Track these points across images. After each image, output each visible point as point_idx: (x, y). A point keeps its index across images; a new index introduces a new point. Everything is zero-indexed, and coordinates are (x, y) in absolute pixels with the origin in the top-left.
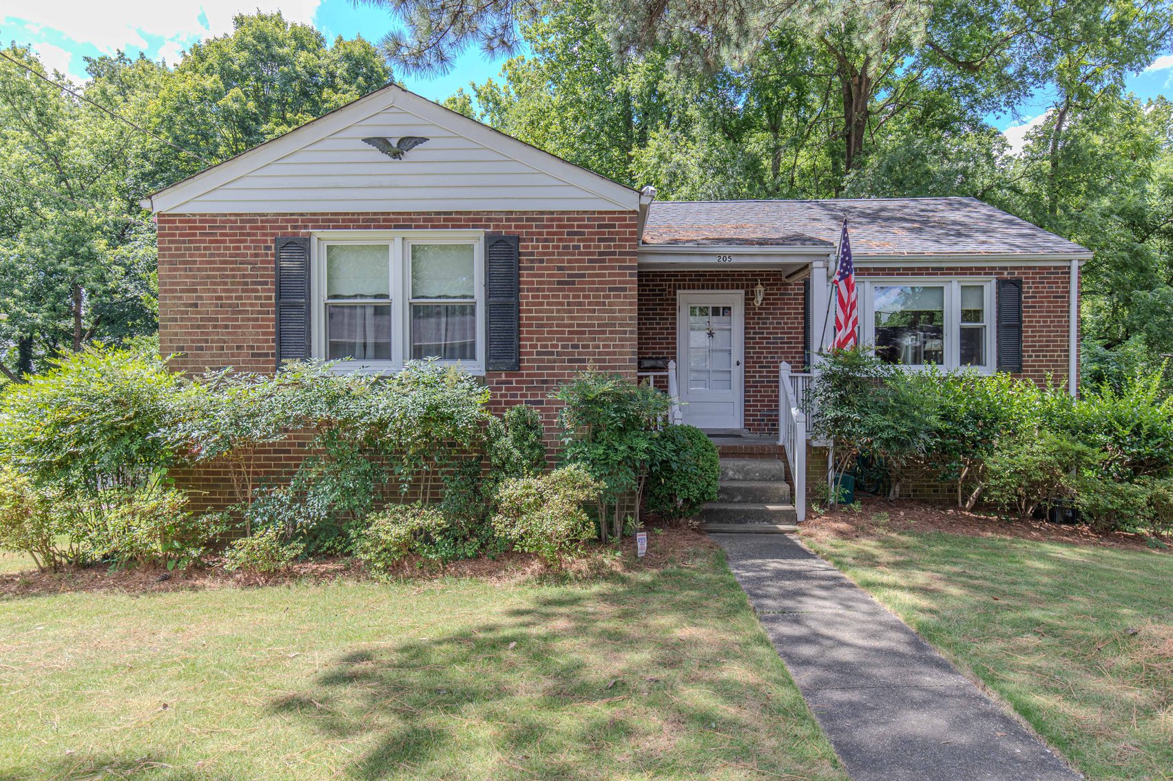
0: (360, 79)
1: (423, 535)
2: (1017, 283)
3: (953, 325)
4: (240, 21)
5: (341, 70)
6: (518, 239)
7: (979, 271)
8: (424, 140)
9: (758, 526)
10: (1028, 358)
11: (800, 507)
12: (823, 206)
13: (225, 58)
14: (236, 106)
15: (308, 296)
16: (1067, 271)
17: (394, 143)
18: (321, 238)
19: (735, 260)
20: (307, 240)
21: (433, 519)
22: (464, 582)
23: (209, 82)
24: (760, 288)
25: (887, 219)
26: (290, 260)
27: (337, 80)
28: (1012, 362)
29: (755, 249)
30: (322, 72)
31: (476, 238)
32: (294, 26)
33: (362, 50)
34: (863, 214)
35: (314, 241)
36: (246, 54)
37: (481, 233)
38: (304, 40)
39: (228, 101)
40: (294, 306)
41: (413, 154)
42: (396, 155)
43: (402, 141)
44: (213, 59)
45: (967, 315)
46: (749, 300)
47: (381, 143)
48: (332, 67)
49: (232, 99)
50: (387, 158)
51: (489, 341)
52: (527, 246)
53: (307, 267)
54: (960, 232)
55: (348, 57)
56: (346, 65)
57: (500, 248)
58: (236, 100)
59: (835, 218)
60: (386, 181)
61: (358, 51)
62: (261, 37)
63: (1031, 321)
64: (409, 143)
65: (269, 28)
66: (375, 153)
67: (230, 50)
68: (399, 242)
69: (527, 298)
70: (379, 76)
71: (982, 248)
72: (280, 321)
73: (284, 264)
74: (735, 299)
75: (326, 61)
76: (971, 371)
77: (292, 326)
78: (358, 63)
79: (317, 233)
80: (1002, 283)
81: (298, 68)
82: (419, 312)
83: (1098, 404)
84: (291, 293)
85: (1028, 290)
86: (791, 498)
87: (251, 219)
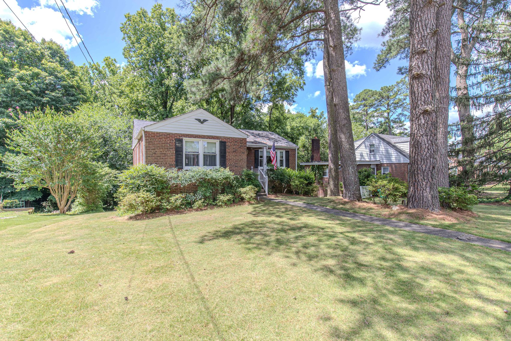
1: (229, 200)
2: (288, 152)
3: (278, 159)
5: (47, 53)
6: (225, 142)
7: (283, 149)
8: (207, 120)
10: (290, 165)
11: (266, 193)
15: (182, 152)
17: (202, 121)
18: (185, 139)
21: (230, 196)
22: (236, 207)
25: (262, 136)
26: (179, 144)
27: (47, 56)
28: (288, 166)
29: (255, 144)
30: (39, 52)
31: (217, 142)
32: (20, 29)
34: (257, 135)
35: (183, 140)
37: (218, 141)
38: (27, 36)
40: (179, 154)
41: (205, 123)
42: (202, 123)
43: (204, 120)
45: (281, 157)
47: (199, 120)
48: (43, 51)
50: (200, 123)
51: (220, 162)
52: (228, 144)
53: (182, 145)
55: (50, 48)
56: (49, 51)
57: (223, 144)
59: (253, 135)
60: (200, 128)
61: (54, 47)
63: (290, 158)
64: (205, 121)
65: (9, 28)
66: (197, 122)
68: (201, 141)
69: (227, 154)
70: (65, 58)
71: (281, 145)
72: (176, 157)
73: (177, 145)
75: (39, 48)
76: (282, 168)
77: (179, 158)
78: (55, 52)
79: (184, 138)
80: (286, 152)
81: (28, 49)
82: (204, 156)
83: (303, 173)
84: (179, 151)
85: (290, 153)
86: (265, 192)
87: (169, 134)
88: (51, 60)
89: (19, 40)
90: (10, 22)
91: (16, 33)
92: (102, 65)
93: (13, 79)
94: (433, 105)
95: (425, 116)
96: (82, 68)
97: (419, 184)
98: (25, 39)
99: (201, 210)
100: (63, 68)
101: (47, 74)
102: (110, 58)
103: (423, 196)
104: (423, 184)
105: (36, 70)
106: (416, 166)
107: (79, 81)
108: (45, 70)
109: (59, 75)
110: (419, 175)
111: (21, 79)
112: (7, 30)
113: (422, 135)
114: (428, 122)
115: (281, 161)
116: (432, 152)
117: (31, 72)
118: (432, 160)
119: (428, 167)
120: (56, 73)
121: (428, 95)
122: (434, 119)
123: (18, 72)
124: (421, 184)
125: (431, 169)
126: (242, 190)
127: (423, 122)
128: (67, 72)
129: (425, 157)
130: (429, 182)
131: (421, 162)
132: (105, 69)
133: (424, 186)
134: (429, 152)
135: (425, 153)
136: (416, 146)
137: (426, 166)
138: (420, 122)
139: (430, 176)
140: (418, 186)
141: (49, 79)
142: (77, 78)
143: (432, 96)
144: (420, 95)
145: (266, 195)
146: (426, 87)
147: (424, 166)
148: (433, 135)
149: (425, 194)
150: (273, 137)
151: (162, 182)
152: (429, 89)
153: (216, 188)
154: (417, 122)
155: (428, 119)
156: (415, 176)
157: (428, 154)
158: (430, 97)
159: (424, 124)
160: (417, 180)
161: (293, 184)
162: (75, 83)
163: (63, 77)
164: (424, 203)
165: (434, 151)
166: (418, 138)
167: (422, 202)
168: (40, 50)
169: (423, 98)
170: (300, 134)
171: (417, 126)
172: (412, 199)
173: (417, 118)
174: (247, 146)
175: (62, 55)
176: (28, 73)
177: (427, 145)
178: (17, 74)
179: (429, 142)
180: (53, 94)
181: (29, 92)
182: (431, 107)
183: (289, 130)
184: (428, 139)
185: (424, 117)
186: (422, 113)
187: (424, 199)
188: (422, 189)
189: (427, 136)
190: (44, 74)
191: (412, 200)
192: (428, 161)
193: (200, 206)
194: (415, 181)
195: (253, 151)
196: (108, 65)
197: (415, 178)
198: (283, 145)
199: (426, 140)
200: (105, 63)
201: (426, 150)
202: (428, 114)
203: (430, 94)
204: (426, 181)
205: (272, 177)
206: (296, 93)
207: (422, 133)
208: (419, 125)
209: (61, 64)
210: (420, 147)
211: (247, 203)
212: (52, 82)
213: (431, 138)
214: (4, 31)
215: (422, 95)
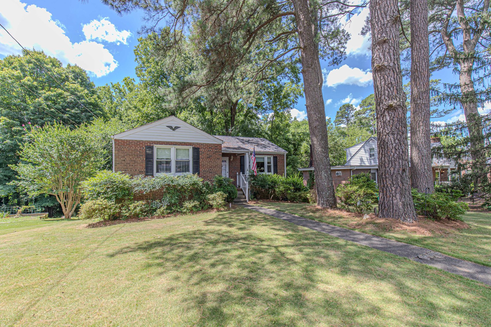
0: (79, 80)
1: (195, 206)
2: (276, 157)
3: (266, 165)
4: (26, 52)
5: (71, 76)
6: (199, 148)
7: (270, 155)
8: (179, 127)
9: (240, 203)
10: (278, 171)
11: (247, 199)
12: (238, 139)
13: (21, 65)
14: (29, 83)
15: (153, 159)
16: (284, 155)
17: (174, 128)
18: (156, 147)
19: (232, 152)
20: (153, 147)
21: (197, 203)
23: (16, 73)
24: (232, 157)
25: (251, 143)
26: (149, 151)
27: (70, 79)
28: (276, 172)
29: (236, 150)
30: (64, 75)
32: (50, 57)
33: (79, 70)
34: (246, 141)
35: (154, 147)
36: (31, 65)
37: (191, 147)
38: (55, 63)
39: (25, 80)
40: (150, 161)
41: (177, 130)
42: (174, 130)
44: (16, 64)
45: (268, 163)
46: (229, 159)
47: (171, 127)
48: (67, 74)
49: (27, 80)
50: (172, 130)
51: (193, 169)
52: (200, 150)
53: (153, 152)
54: (265, 147)
55: (73, 72)
56: (73, 74)
57: (196, 150)
58: (29, 81)
59: (241, 142)
60: (172, 135)
61: (77, 70)
62: (38, 60)
63: (279, 164)
64: (177, 128)
65: (41, 57)
66: (169, 129)
67: (23, 62)
68: (173, 148)
69: (201, 160)
70: (86, 79)
71: (268, 150)
72: (147, 164)
73: (148, 152)
74: (227, 159)
75: (64, 72)
76: (270, 173)
77: (149, 165)
78: (77, 75)
79: (155, 145)
80: (274, 157)
81: (55, 73)
82: (177, 162)
83: (290, 179)
84: (149, 158)
85: (278, 158)
86: (245, 198)
87: (139, 141)
88: (74, 82)
89: (47, 66)
90: (43, 52)
91: (46, 61)
92: (122, 84)
93: (40, 100)
94: (398, 99)
95: (390, 112)
96: (104, 88)
97: (388, 189)
98: (54, 65)
99: (164, 217)
100: (83, 88)
101: (69, 94)
102: (129, 78)
103: (393, 204)
104: (392, 190)
105: (60, 91)
106: (384, 169)
107: (97, 99)
108: (67, 90)
109: (79, 94)
110: (387, 180)
111: (47, 99)
112: (38, 59)
113: (388, 134)
114: (394, 119)
115: (269, 167)
116: (401, 153)
117: (55, 93)
118: (401, 161)
119: (396, 170)
120: (76, 93)
121: (392, 89)
122: (400, 115)
123: (45, 93)
124: (390, 190)
125: (400, 172)
126: (211, 196)
127: (388, 118)
128: (86, 91)
129: (393, 159)
130: (399, 188)
131: (389, 164)
132: (124, 88)
133: (393, 192)
134: (397, 153)
135: (392, 154)
136: (383, 146)
137: (394, 169)
138: (385, 120)
139: (399, 181)
140: (386, 193)
141: (70, 98)
142: (95, 96)
143: (397, 90)
144: (383, 89)
145: (246, 201)
146: (389, 80)
147: (392, 169)
148: (401, 133)
149: (395, 202)
150: (263, 143)
151: (123, 189)
152: (393, 82)
153: (184, 194)
154: (382, 119)
155: (393, 115)
156: (383, 181)
157: (396, 155)
158: (395, 91)
159: (389, 121)
160: (386, 185)
161: (277, 190)
162: (92, 101)
163: (82, 96)
164: (394, 211)
165: (403, 152)
166: (384, 137)
167: (392, 210)
168: (65, 74)
169: (387, 92)
170: (302, 140)
171: (382, 123)
172: (382, 206)
173: (381, 115)
174: (222, 152)
175: (83, 77)
176: (52, 94)
177: (394, 145)
178: (44, 95)
179: (397, 141)
180: (73, 111)
181: (52, 110)
182: (395, 101)
183: (291, 137)
184: (395, 138)
185: (389, 114)
186: (387, 109)
187: (394, 207)
188: (391, 195)
189: (393, 134)
190: (66, 94)
191: (382, 209)
192: (397, 163)
193: (163, 213)
194: (384, 186)
195: (238, 157)
196: (127, 84)
197: (383, 183)
198: (270, 150)
199: (392, 139)
200: (124, 82)
201: (393, 150)
202: (393, 109)
203: (395, 87)
204: (395, 186)
205: (253, 183)
206: (296, 101)
207: (387, 132)
208: (384, 122)
209: (81, 84)
210: (386, 147)
211: (216, 210)
212: (73, 100)
213: (399, 137)
214: (36, 60)
215: (386, 88)
